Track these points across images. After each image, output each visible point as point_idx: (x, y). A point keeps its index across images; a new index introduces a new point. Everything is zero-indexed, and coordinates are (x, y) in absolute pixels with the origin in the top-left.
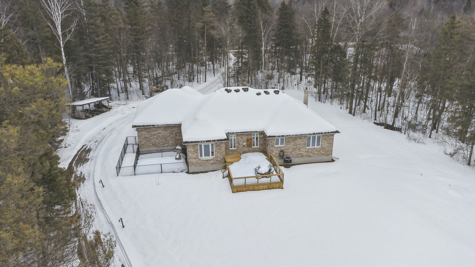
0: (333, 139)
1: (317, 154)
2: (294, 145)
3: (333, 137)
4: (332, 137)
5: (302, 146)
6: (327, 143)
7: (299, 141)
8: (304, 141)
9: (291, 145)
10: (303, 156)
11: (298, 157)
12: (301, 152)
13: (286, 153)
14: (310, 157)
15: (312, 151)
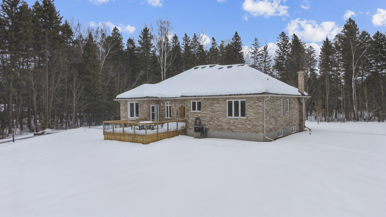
1: (241, 129)
2: (212, 112)
4: (260, 104)
5: (221, 114)
6: (254, 113)
7: (217, 107)
8: (223, 107)
9: (208, 111)
11: (217, 130)
12: (221, 123)
13: (203, 123)
14: (233, 132)
15: (234, 122)
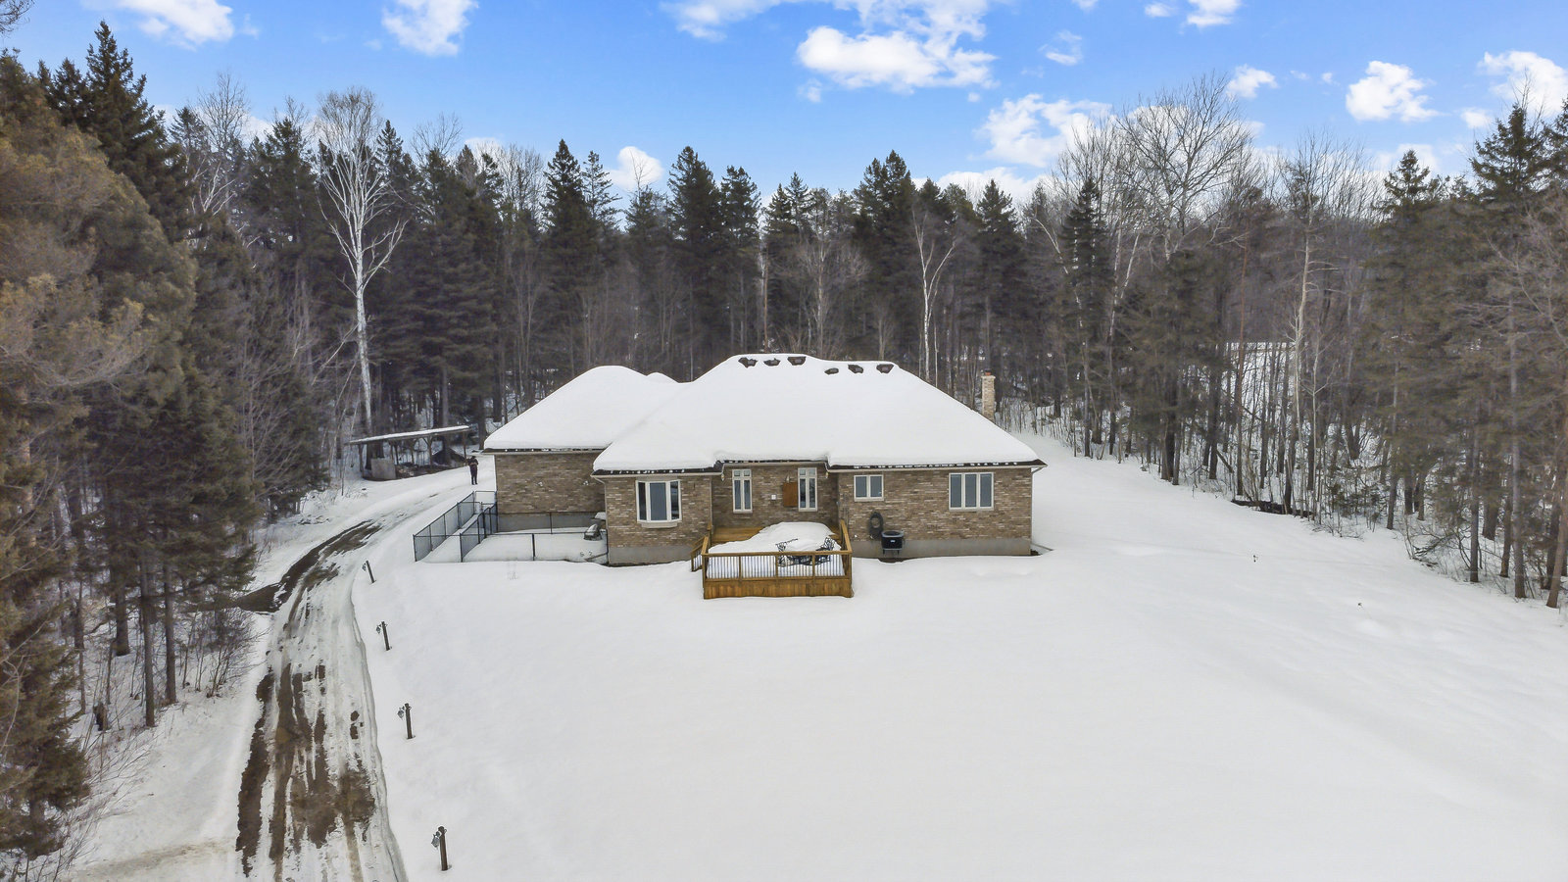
0: (1030, 485)
1: (983, 531)
2: (913, 500)
3: (1031, 481)
4: (1026, 481)
5: (934, 503)
6: (1013, 499)
7: (925, 488)
8: (939, 489)
9: (903, 499)
10: (942, 533)
11: (926, 538)
12: (935, 523)
13: (889, 523)
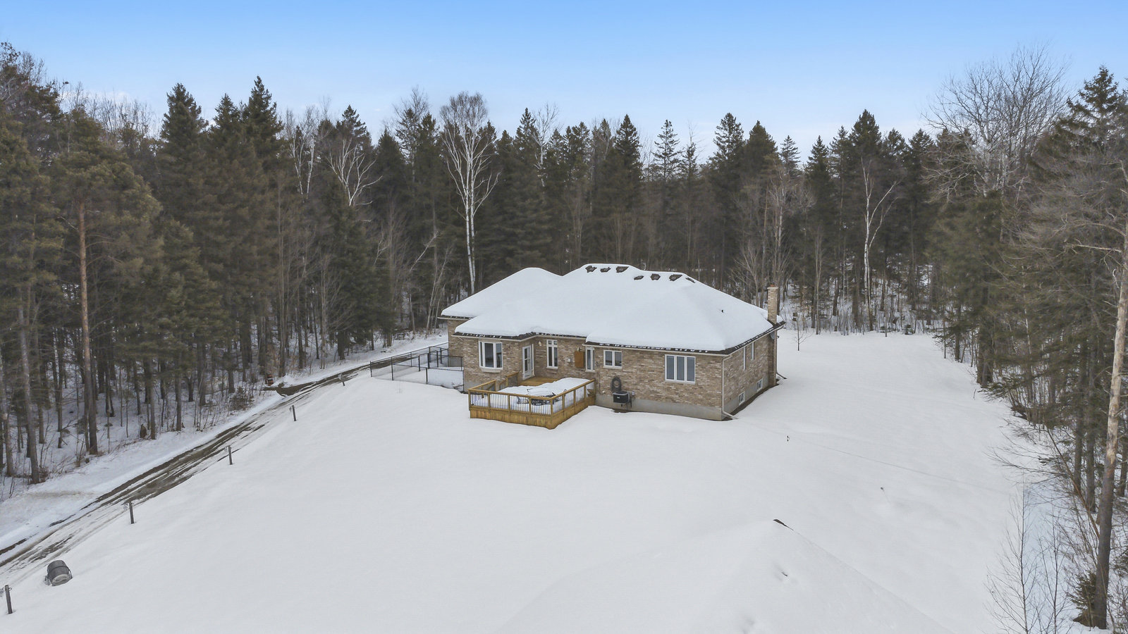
1: (688, 399)
2: (641, 371)
5: (655, 374)
6: (708, 377)
7: (648, 363)
8: (658, 365)
9: (634, 369)
10: (660, 397)
11: (649, 399)
12: (655, 389)
13: (625, 386)
14: (675, 402)
15: (677, 389)
